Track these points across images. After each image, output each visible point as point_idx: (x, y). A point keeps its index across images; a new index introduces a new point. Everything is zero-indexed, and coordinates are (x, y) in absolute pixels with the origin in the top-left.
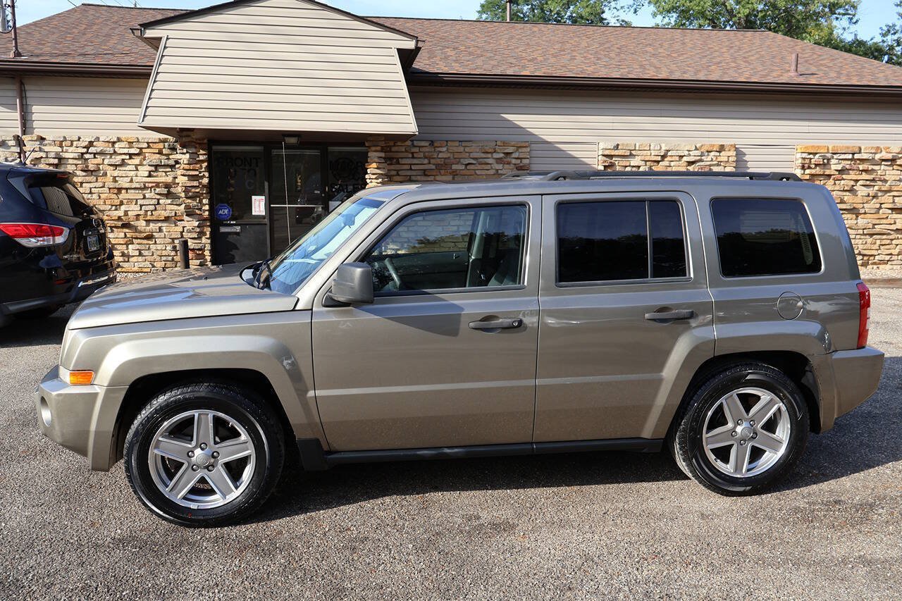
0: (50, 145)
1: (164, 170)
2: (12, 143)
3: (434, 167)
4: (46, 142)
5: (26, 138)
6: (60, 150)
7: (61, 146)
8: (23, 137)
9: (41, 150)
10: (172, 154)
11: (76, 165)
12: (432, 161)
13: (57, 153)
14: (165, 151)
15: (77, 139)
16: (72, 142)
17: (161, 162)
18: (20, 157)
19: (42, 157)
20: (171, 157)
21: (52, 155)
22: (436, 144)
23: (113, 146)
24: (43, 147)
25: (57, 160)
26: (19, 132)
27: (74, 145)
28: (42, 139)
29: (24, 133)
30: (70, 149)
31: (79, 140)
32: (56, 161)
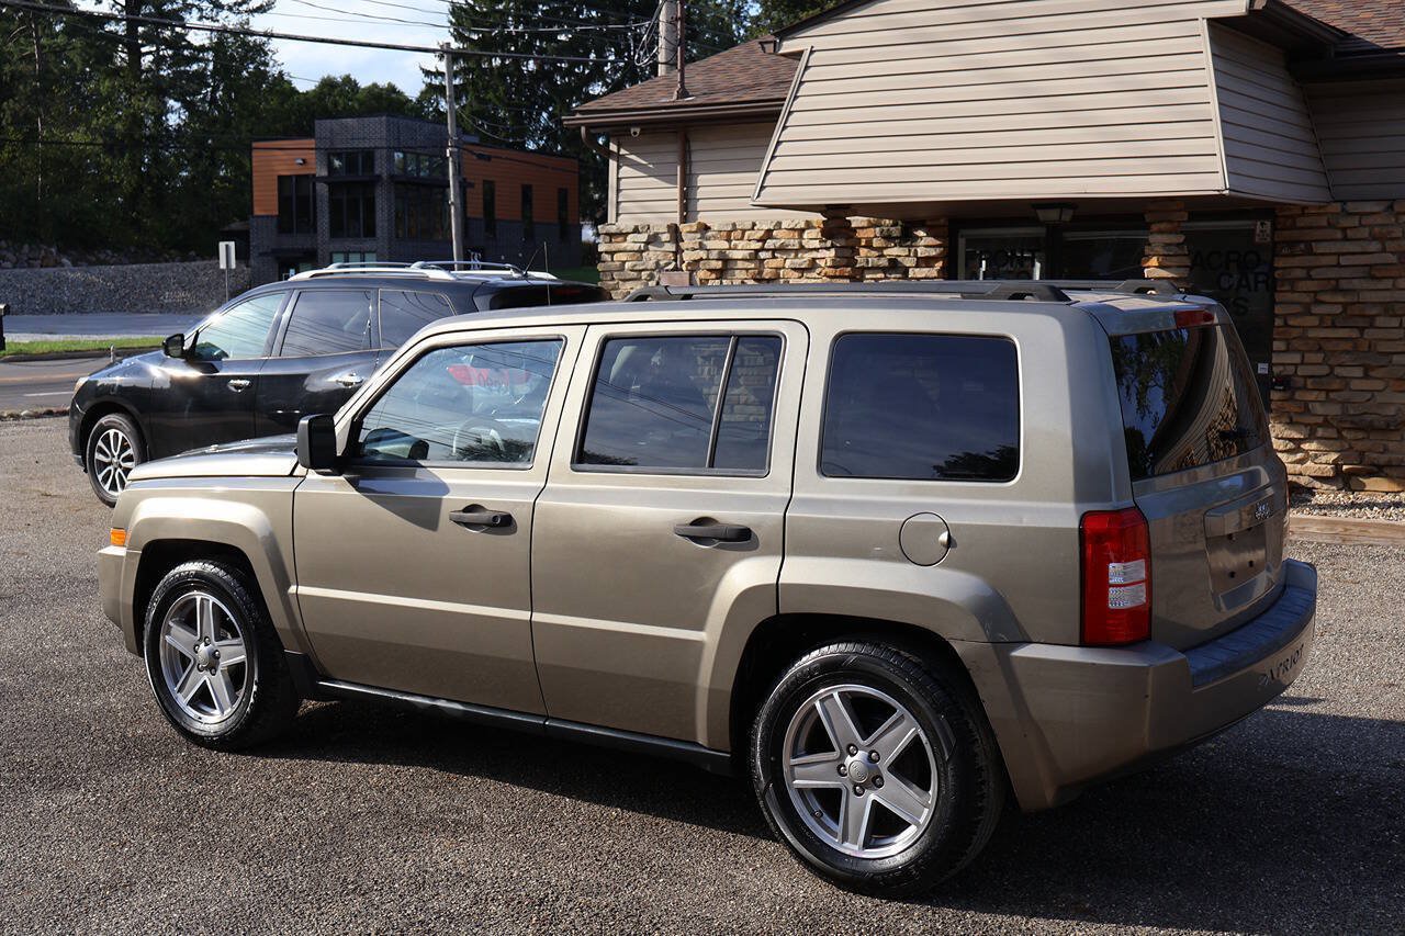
0: (715, 238)
1: (874, 276)
2: (665, 237)
3: (1393, 259)
4: (709, 234)
5: (684, 228)
6: (725, 245)
7: (729, 240)
8: (681, 227)
9: (701, 247)
10: (887, 248)
11: (747, 270)
12: (1390, 245)
13: (722, 252)
14: (876, 243)
15: (750, 227)
16: (744, 231)
17: (868, 262)
18: (676, 260)
19: (702, 259)
20: (885, 252)
21: (714, 255)
22: (1397, 208)
23: (801, 237)
24: (705, 242)
25: (720, 262)
26: (675, 218)
27: (746, 237)
28: (707, 228)
29: (684, 220)
30: (741, 244)
31: (753, 229)
32: (719, 265)
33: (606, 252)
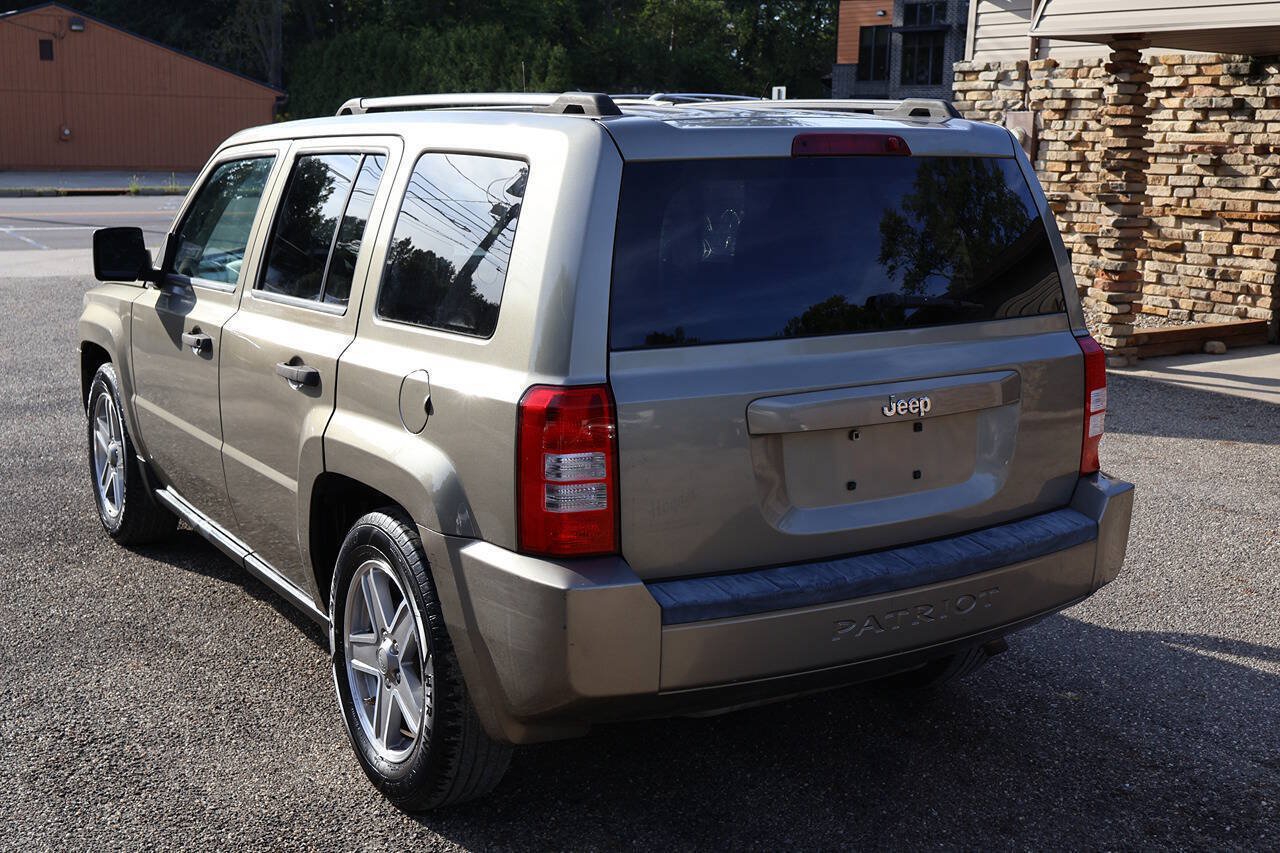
0: (1062, 75)
1: (1218, 118)
2: (1014, 75)
4: (1057, 71)
5: (1033, 65)
6: (1070, 83)
7: (1075, 78)
8: (1030, 63)
9: (1048, 85)
10: (1235, 86)
11: (1090, 110)
13: (1066, 91)
14: (1223, 81)
15: (1096, 64)
16: (1090, 68)
17: (1211, 102)
18: (1023, 100)
19: (1046, 98)
20: (1233, 92)
21: (1058, 94)
24: (1052, 81)
25: (1064, 102)
26: (1026, 55)
27: (1091, 75)
28: (1056, 65)
29: (1035, 56)
30: (1086, 83)
31: (1099, 66)
32: (1062, 104)
33: (960, 91)
